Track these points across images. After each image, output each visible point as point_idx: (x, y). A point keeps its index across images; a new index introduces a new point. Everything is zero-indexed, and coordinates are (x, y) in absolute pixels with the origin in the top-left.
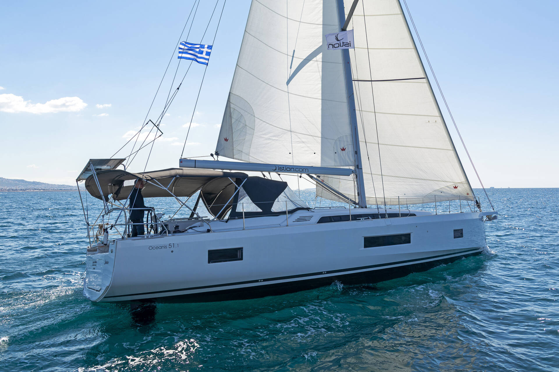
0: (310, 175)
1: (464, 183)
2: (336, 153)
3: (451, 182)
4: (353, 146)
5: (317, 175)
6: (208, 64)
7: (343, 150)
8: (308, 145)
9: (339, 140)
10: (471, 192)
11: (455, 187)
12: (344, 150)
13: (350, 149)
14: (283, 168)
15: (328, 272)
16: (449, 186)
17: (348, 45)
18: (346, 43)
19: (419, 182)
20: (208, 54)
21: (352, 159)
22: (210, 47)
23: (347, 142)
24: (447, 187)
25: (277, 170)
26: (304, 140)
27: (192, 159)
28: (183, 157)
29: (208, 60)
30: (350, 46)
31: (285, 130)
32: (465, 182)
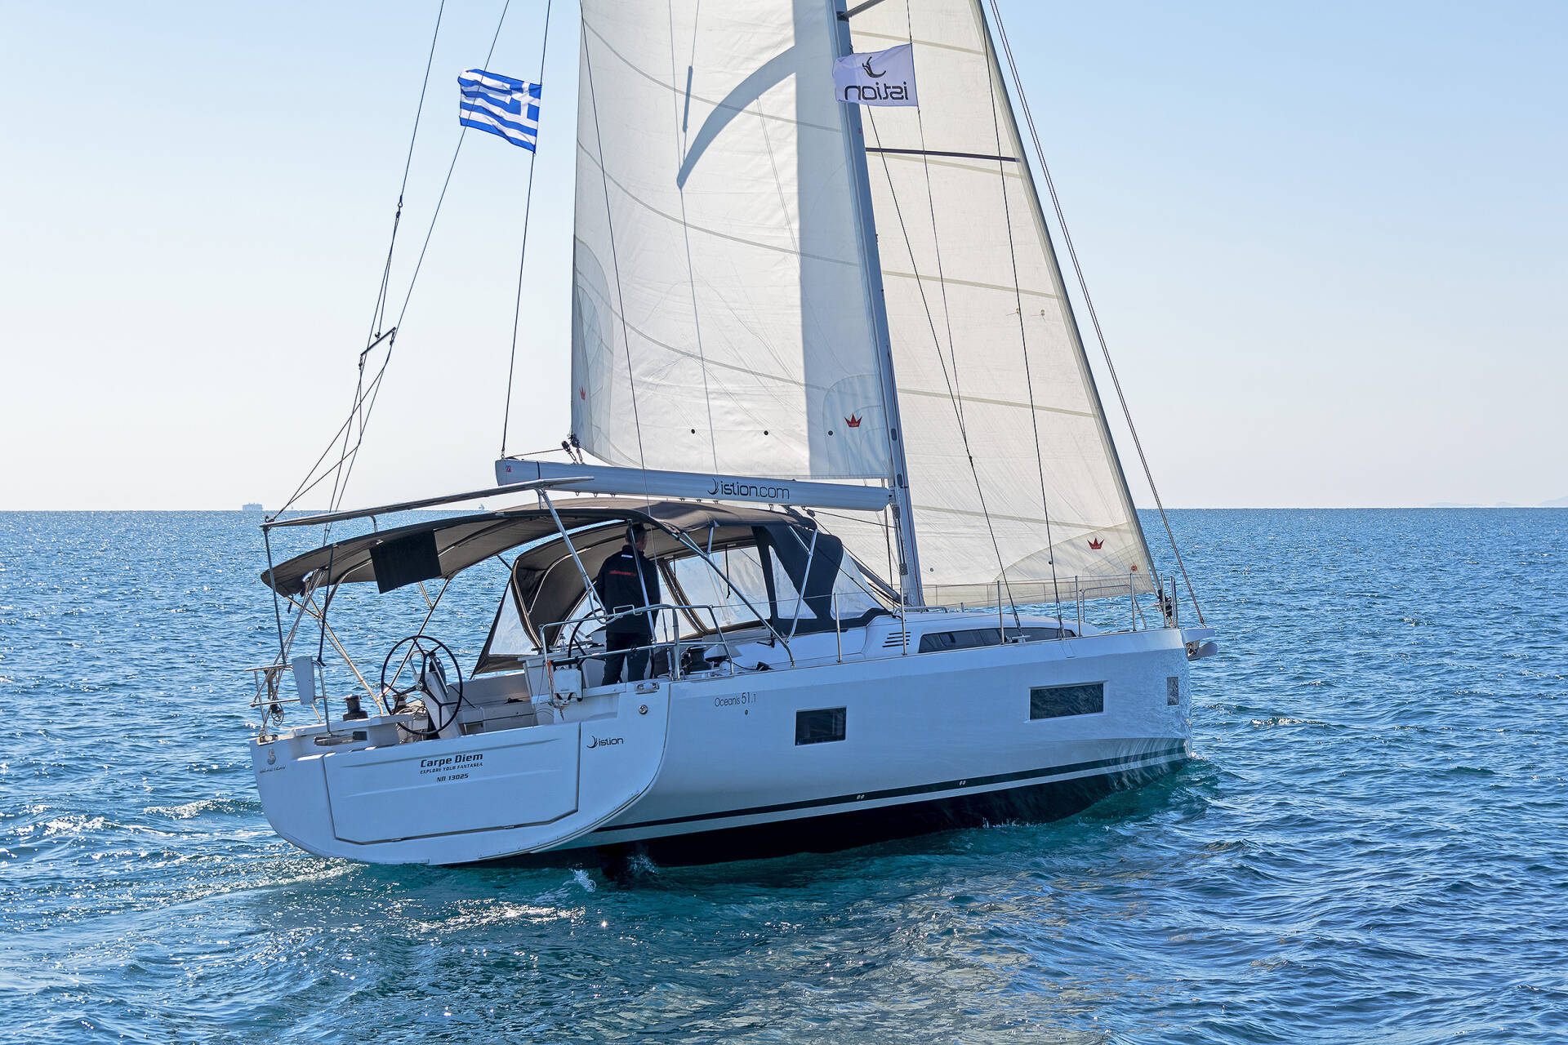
0: (792, 507)
1: (1125, 531)
2: (831, 433)
3: (1080, 526)
4: (883, 411)
5: (807, 508)
6: (535, 146)
7: (854, 422)
8: (746, 405)
9: (839, 392)
10: (1146, 560)
11: (1096, 545)
12: (858, 426)
13: (874, 422)
14: (732, 488)
15: (971, 782)
16: (1074, 541)
17: (900, 96)
18: (893, 87)
19: (978, 524)
20: (534, 113)
21: (883, 456)
22: (536, 91)
23: (866, 398)
24: (1070, 542)
25: (719, 493)
26: (730, 387)
27: (527, 458)
28: (507, 455)
29: (534, 133)
30: (907, 99)
31: (673, 350)
32: (1126, 527)
